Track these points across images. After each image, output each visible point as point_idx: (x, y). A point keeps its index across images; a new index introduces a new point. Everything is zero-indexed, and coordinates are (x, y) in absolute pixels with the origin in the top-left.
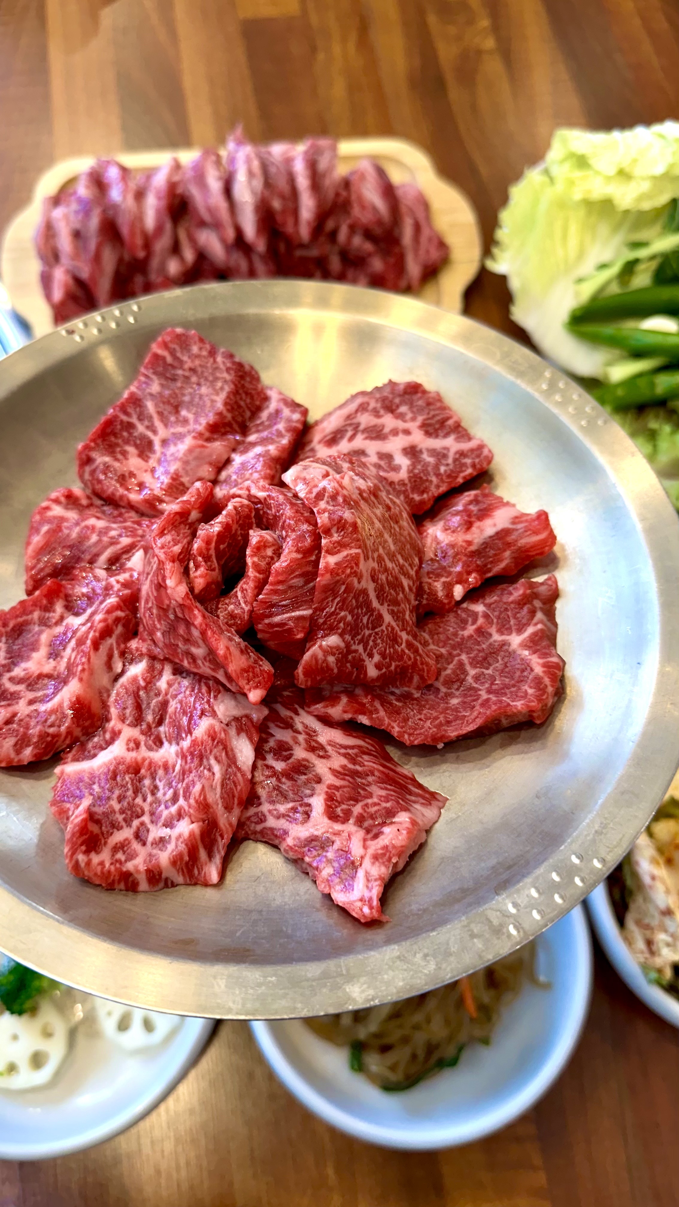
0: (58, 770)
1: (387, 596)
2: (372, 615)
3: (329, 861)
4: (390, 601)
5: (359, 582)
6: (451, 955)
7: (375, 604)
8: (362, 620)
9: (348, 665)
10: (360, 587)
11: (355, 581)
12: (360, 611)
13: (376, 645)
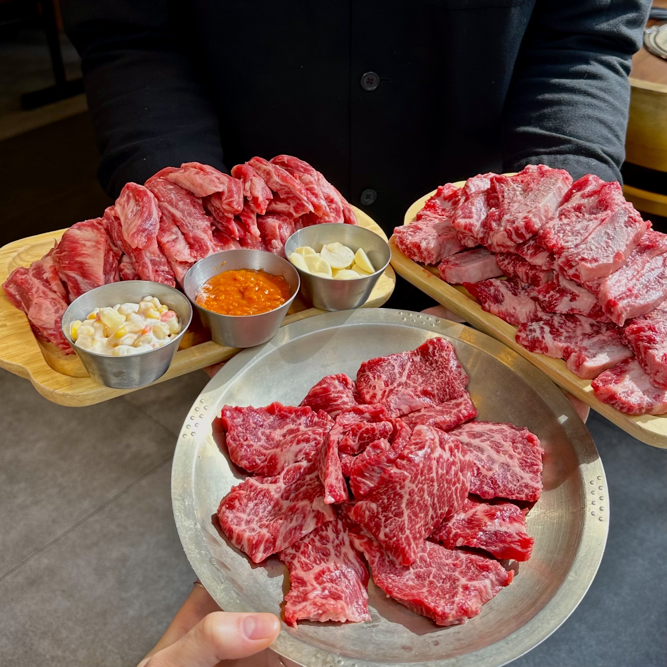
0: (247, 478)
1: (412, 508)
2: (398, 509)
3: (299, 591)
4: (412, 511)
5: (400, 489)
6: (300, 653)
7: (403, 505)
8: (391, 507)
9: (373, 523)
10: (399, 491)
11: (398, 487)
12: (393, 502)
13: (391, 524)
